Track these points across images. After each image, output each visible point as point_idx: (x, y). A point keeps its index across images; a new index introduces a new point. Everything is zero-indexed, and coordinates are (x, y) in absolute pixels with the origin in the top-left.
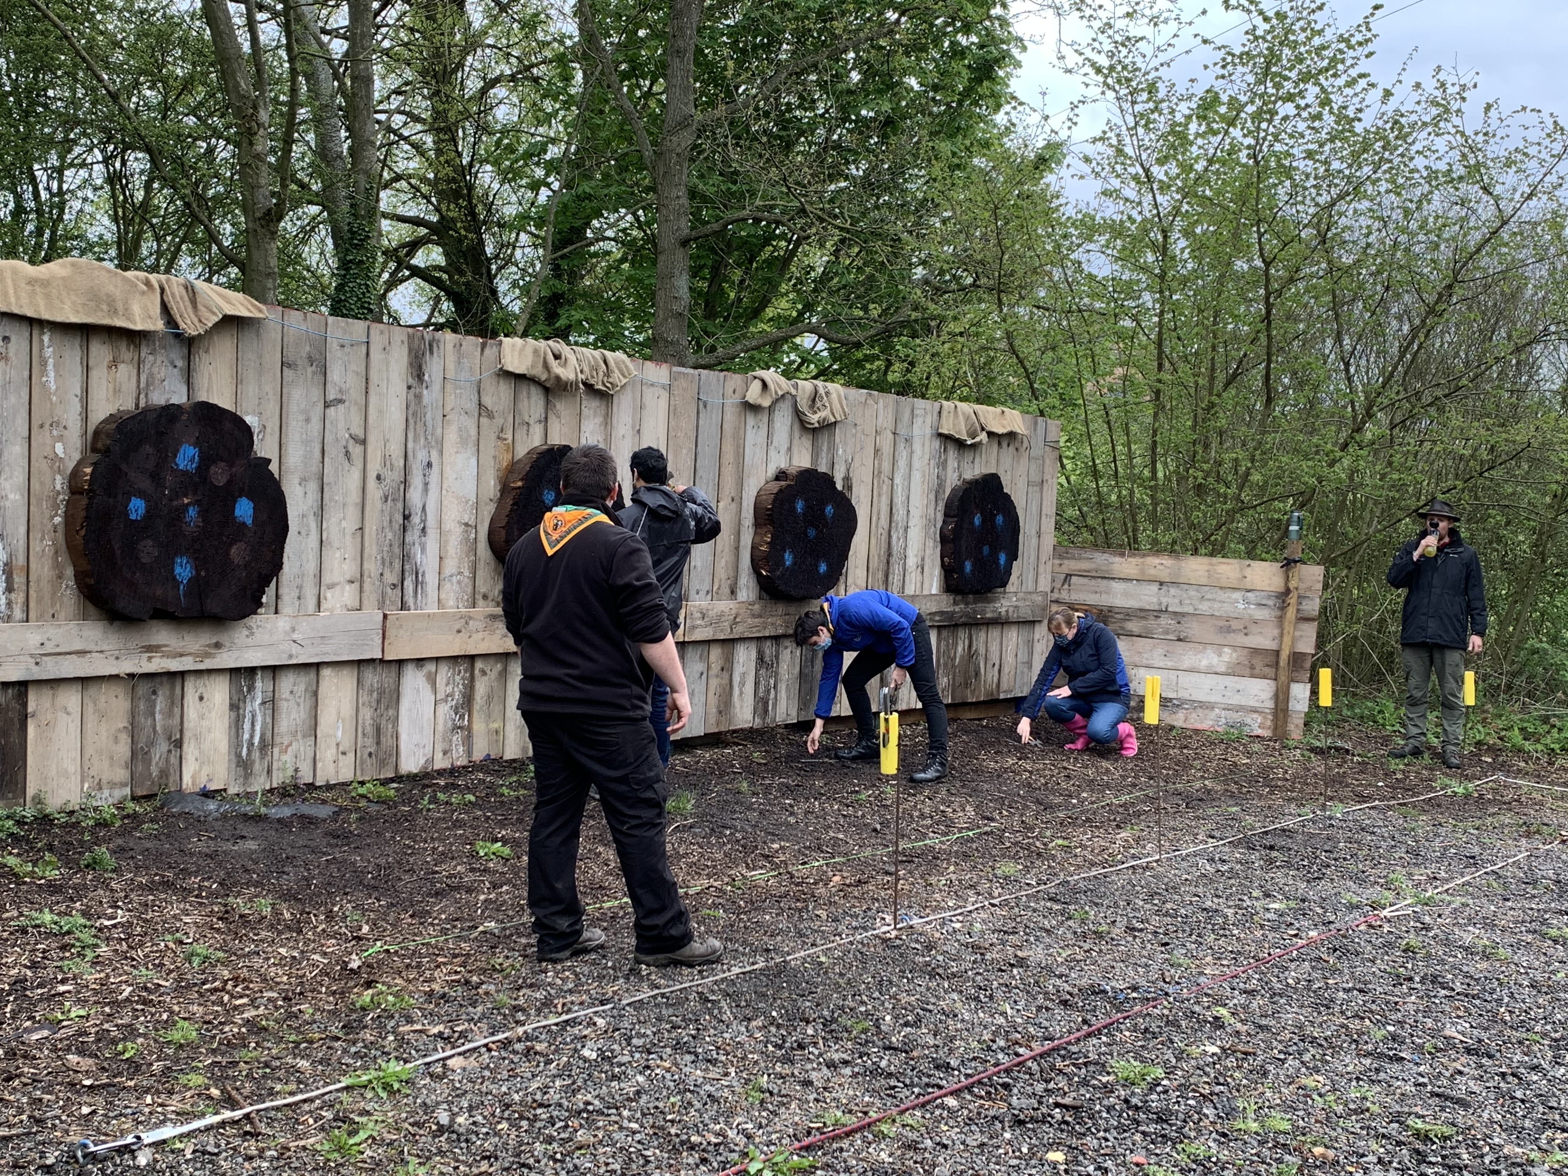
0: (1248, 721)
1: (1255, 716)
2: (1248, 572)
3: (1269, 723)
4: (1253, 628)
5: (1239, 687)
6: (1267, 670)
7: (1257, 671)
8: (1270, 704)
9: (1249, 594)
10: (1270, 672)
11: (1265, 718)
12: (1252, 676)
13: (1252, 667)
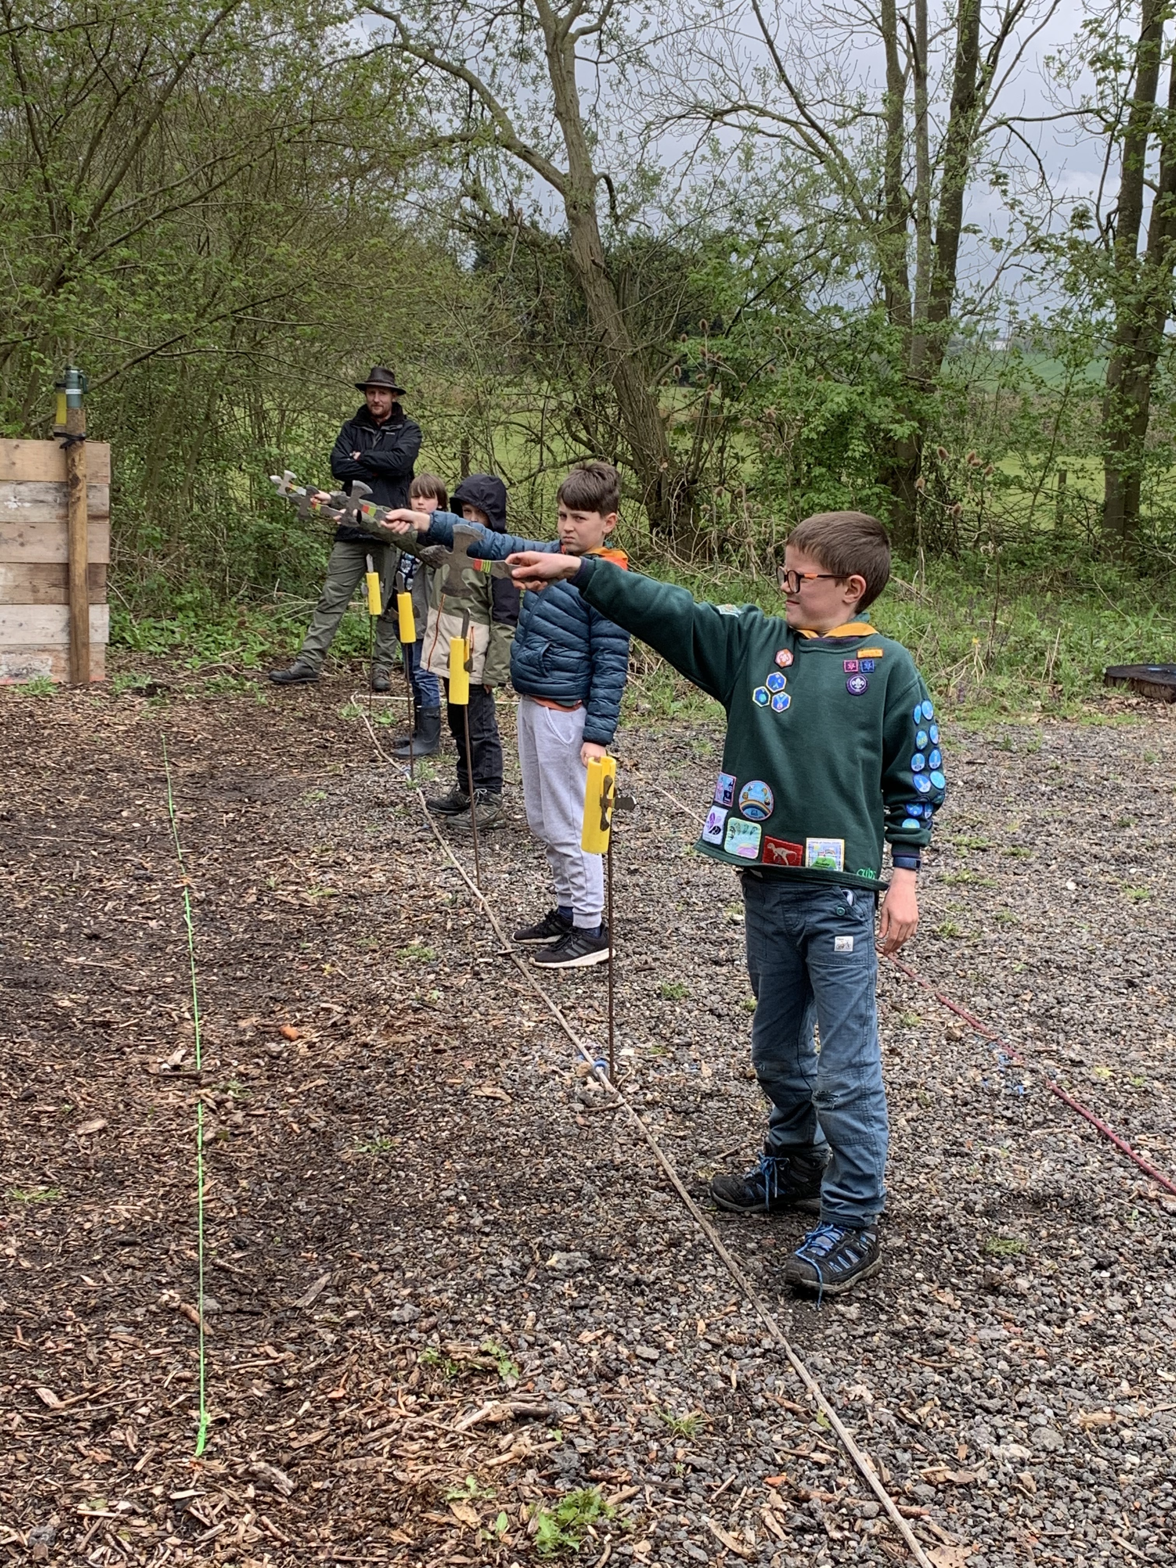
0: (36, 664)
1: (45, 656)
2: (17, 456)
3: (63, 664)
4: (32, 536)
5: (21, 619)
6: (54, 591)
7: (41, 595)
8: (63, 638)
9: (22, 488)
10: (59, 593)
11: (57, 658)
12: (37, 602)
13: (35, 590)
